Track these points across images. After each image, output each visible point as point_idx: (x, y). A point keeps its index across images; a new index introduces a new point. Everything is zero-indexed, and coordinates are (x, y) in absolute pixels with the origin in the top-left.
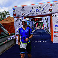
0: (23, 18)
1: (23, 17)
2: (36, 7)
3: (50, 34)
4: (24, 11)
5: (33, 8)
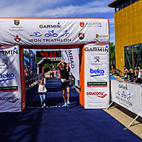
0: (15, 49)
1: (17, 47)
2: (49, 26)
4: (21, 32)
5: (41, 26)
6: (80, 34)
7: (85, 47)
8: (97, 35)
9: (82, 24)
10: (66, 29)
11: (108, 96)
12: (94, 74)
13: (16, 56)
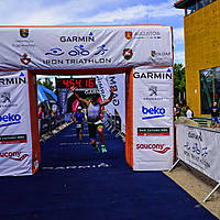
0: (22, 75)
1: (25, 72)
3: (124, 140)
4: (31, 49)
7: (134, 71)
8: (153, 52)
10: (103, 43)
13: (24, 87)
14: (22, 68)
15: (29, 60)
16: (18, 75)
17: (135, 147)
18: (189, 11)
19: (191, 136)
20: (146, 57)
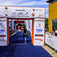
6: (33, 14)
7: (35, 19)
8: (40, 15)
9: (34, 10)
10: (27, 12)
11: (44, 41)
12: (38, 31)
13: (6, 22)
14: (5, 17)
15: (7, 15)
16: (4, 19)
17: (34, 39)
18: (50, 4)
19: (49, 37)
20: (38, 16)
